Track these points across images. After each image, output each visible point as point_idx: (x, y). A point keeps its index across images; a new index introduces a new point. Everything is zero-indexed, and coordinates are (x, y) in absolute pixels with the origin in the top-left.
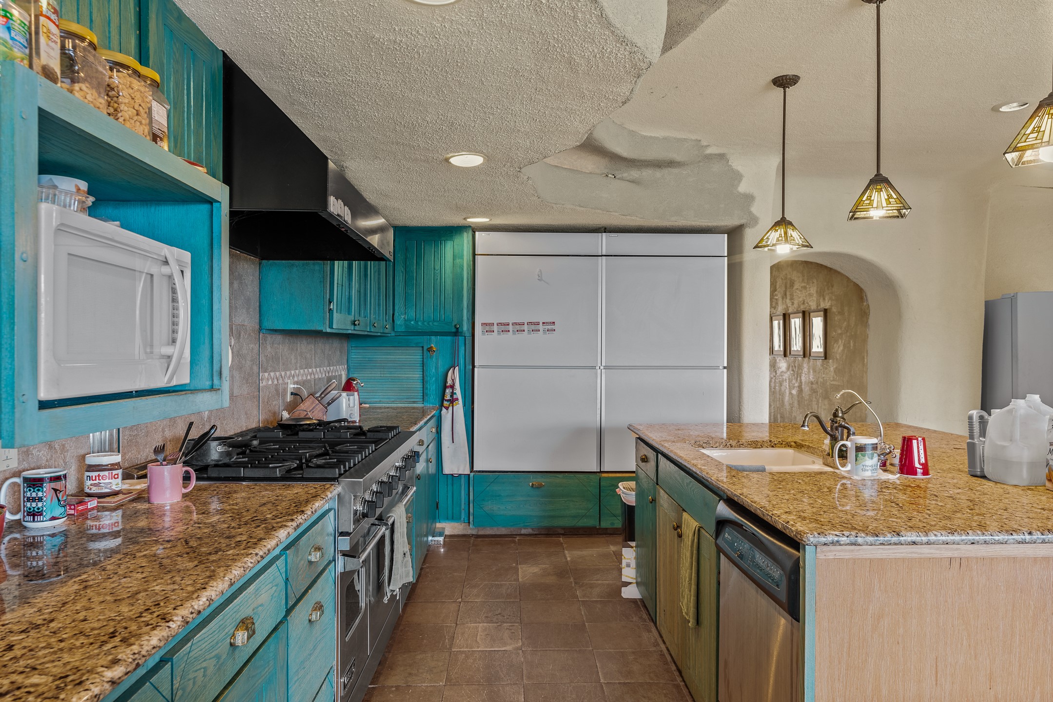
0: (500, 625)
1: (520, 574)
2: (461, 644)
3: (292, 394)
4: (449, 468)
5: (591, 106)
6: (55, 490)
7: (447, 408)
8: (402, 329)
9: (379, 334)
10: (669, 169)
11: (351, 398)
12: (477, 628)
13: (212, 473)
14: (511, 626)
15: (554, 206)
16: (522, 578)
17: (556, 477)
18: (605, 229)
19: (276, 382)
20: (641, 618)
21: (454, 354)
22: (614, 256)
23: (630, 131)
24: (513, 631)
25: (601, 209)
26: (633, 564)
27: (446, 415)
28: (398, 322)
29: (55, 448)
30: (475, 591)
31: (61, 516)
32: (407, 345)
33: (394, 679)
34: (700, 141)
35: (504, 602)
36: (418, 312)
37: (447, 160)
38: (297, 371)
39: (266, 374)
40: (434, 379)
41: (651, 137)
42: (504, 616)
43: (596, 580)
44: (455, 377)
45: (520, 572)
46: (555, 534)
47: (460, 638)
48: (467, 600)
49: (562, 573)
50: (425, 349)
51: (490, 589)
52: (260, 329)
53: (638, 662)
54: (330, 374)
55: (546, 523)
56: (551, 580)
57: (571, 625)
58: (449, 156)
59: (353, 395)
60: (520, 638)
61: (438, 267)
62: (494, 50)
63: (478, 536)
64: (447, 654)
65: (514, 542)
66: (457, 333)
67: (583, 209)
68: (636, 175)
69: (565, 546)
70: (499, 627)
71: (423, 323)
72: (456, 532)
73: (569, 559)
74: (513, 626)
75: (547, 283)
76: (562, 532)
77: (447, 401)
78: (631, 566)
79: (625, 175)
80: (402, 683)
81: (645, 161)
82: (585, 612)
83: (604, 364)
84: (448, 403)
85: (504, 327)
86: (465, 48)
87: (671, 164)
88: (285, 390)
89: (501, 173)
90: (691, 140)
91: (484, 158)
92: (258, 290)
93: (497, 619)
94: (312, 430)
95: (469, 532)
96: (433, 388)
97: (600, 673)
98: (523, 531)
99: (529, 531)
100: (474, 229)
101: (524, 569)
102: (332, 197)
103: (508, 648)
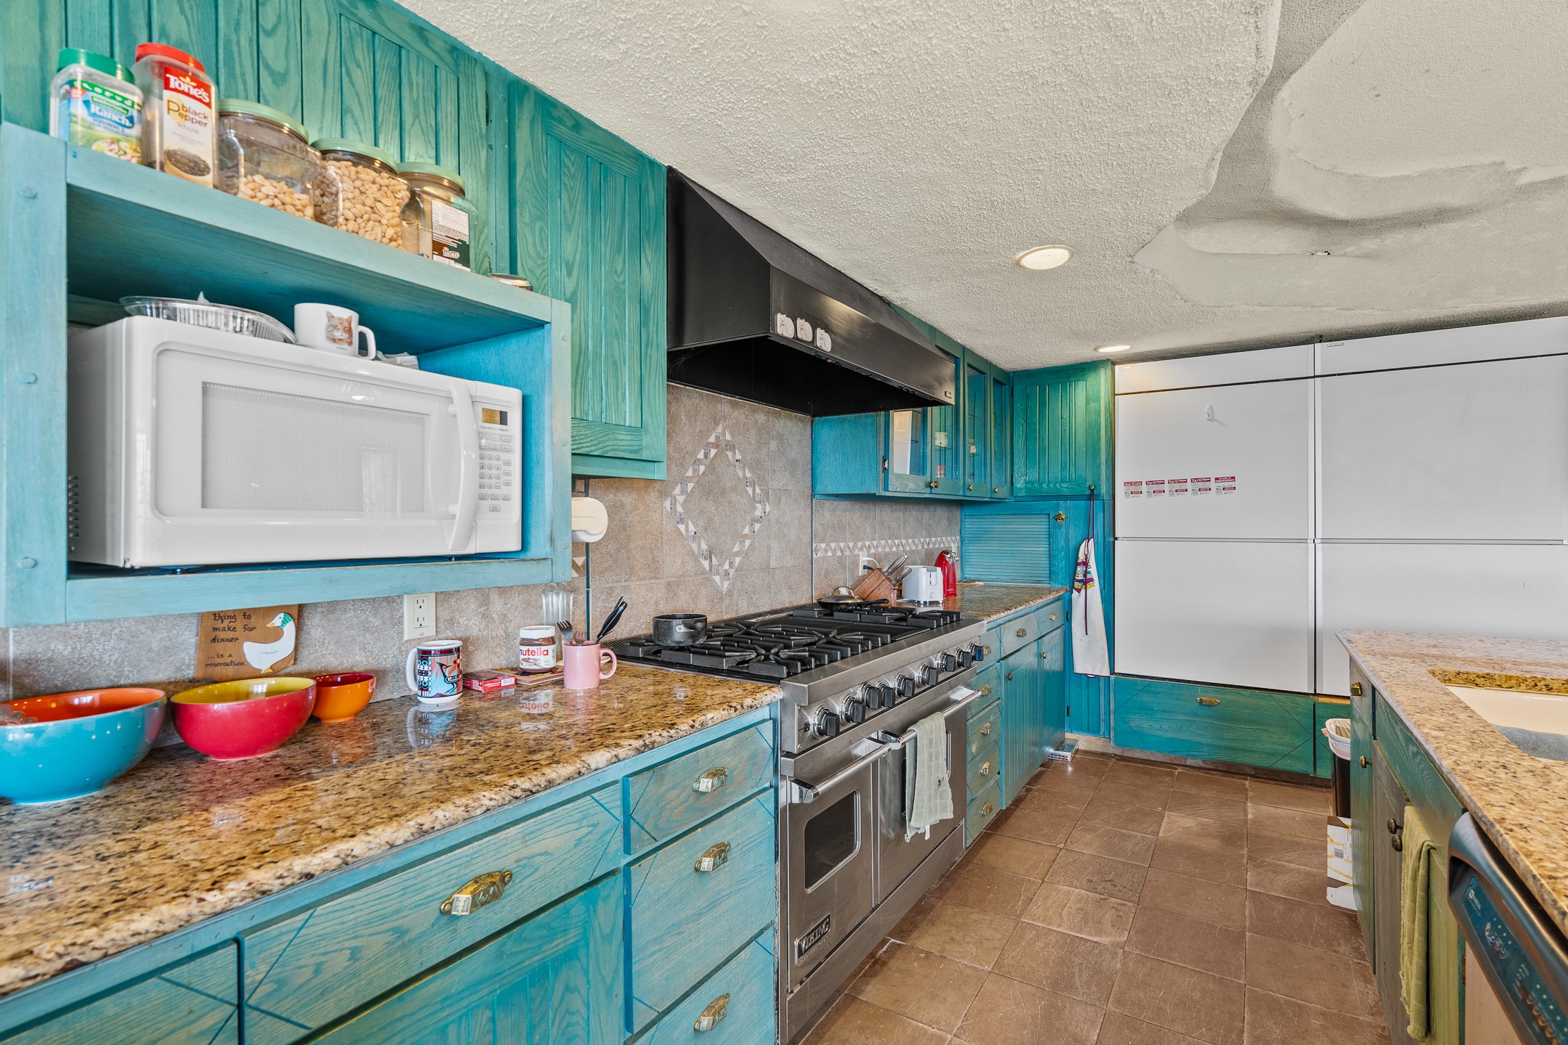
0: (1104, 899)
1: (1163, 825)
2: (1037, 915)
3: (865, 567)
4: (1082, 665)
5: (1192, 109)
6: (441, 665)
7: (1079, 591)
8: (1023, 493)
9: (987, 499)
10: (1441, 225)
11: (933, 574)
12: (1069, 894)
13: (665, 656)
14: (1121, 904)
15: (1216, 310)
16: (1164, 832)
17: (1239, 694)
18: (1321, 336)
19: (839, 553)
20: (1357, 949)
21: (1090, 521)
22: (1339, 375)
23: (1350, 176)
24: (1121, 913)
25: (1300, 305)
26: (1348, 853)
27: (1077, 598)
28: (1019, 484)
29: (492, 618)
30: (1088, 837)
31: (448, 694)
32: (1029, 513)
33: (926, 941)
34: (1502, 163)
35: (1124, 864)
36: (1042, 472)
37: (1018, 263)
38: (875, 543)
39: (823, 545)
40: (1063, 554)
41: (1394, 178)
42: (1115, 886)
43: (1288, 862)
44: (1088, 550)
45: (1164, 821)
46: (1240, 774)
47: (1040, 904)
48: (1071, 847)
49: (1231, 837)
50: (1052, 516)
51: (1110, 838)
52: (813, 496)
53: (1327, 1036)
54: (931, 546)
55: (1223, 756)
56: (1211, 844)
57: (1220, 929)
58: (1017, 257)
59: (935, 571)
60: (1128, 928)
61: (1066, 415)
62: (972, 46)
63: (1122, 758)
64: (1012, 924)
65: (1171, 775)
66: (1092, 496)
67: (1267, 309)
68: (1373, 247)
69: (1250, 794)
70: (1102, 902)
71: (1048, 486)
72: (1093, 748)
73: (1250, 816)
74: (1125, 905)
75: (1222, 424)
76: (1252, 772)
77: (1079, 581)
78: (1345, 856)
79: (1350, 249)
80: (935, 950)
81: (1386, 219)
82: (1251, 912)
83: (1319, 535)
84: (1080, 584)
85: (1156, 486)
86: (926, 57)
87: (1441, 215)
88: (856, 563)
89: (1107, 271)
90: (1483, 166)
91: (1069, 250)
92: (810, 451)
93: (1104, 888)
94: (851, 611)
95: (1111, 751)
96: (1062, 564)
97: (1245, 1035)
98: (1189, 762)
99: (1199, 763)
100: (1112, 362)
101: (1173, 818)
102: (779, 315)
103: (1104, 940)
